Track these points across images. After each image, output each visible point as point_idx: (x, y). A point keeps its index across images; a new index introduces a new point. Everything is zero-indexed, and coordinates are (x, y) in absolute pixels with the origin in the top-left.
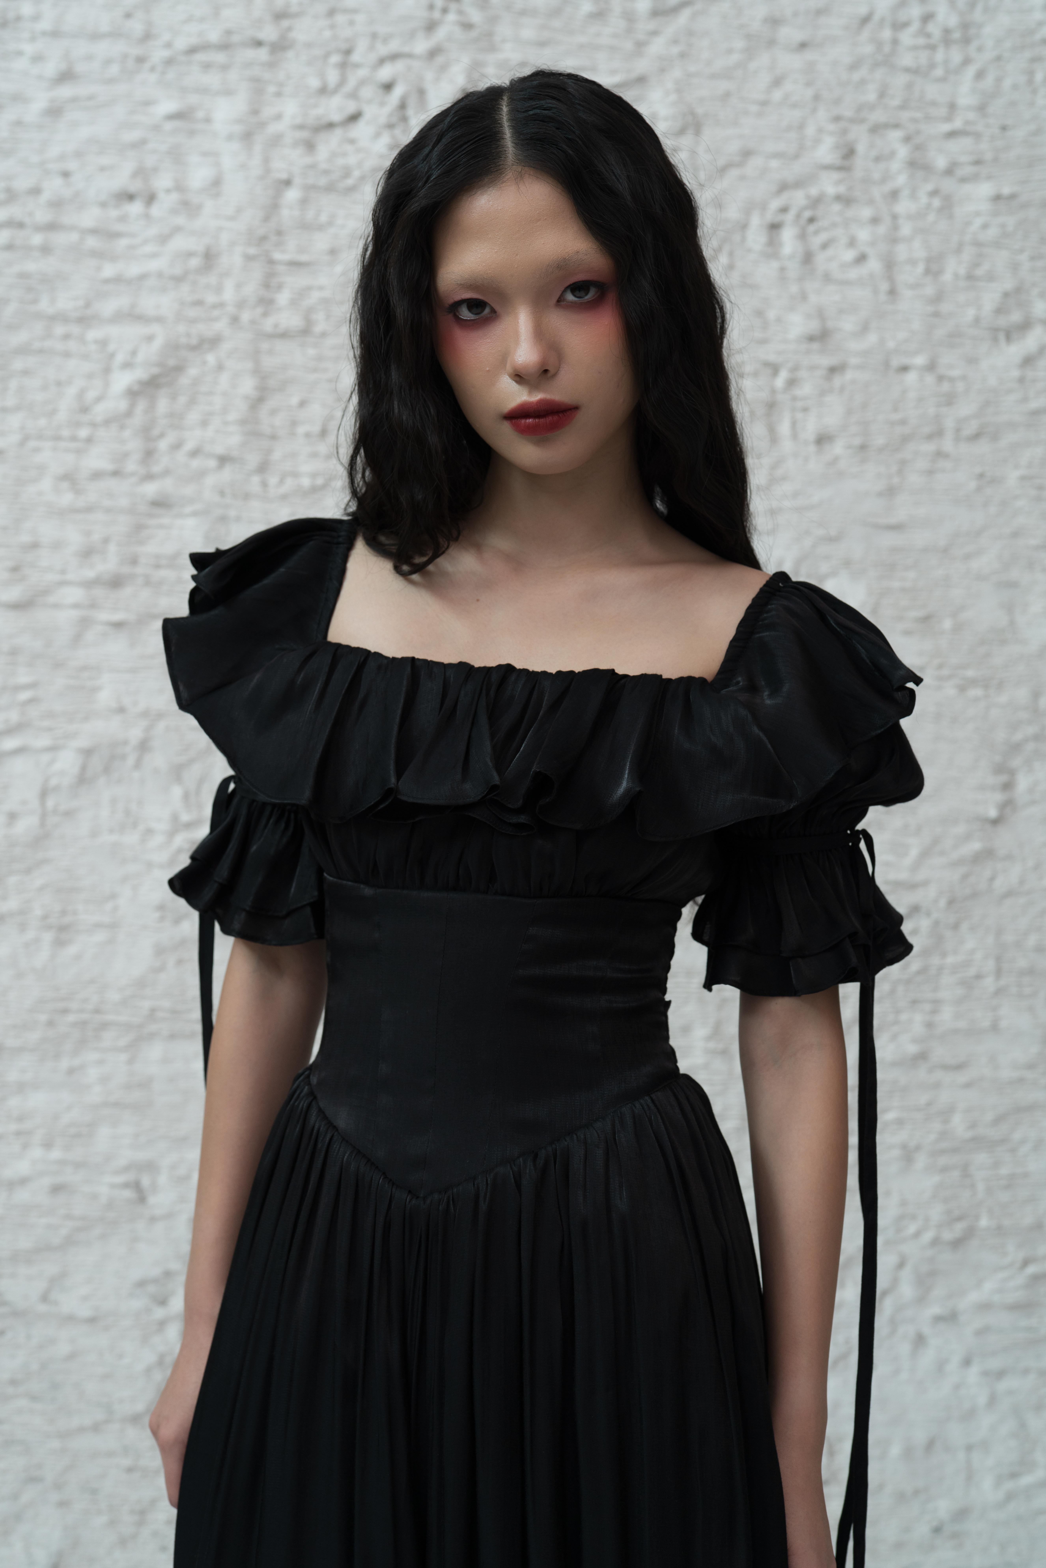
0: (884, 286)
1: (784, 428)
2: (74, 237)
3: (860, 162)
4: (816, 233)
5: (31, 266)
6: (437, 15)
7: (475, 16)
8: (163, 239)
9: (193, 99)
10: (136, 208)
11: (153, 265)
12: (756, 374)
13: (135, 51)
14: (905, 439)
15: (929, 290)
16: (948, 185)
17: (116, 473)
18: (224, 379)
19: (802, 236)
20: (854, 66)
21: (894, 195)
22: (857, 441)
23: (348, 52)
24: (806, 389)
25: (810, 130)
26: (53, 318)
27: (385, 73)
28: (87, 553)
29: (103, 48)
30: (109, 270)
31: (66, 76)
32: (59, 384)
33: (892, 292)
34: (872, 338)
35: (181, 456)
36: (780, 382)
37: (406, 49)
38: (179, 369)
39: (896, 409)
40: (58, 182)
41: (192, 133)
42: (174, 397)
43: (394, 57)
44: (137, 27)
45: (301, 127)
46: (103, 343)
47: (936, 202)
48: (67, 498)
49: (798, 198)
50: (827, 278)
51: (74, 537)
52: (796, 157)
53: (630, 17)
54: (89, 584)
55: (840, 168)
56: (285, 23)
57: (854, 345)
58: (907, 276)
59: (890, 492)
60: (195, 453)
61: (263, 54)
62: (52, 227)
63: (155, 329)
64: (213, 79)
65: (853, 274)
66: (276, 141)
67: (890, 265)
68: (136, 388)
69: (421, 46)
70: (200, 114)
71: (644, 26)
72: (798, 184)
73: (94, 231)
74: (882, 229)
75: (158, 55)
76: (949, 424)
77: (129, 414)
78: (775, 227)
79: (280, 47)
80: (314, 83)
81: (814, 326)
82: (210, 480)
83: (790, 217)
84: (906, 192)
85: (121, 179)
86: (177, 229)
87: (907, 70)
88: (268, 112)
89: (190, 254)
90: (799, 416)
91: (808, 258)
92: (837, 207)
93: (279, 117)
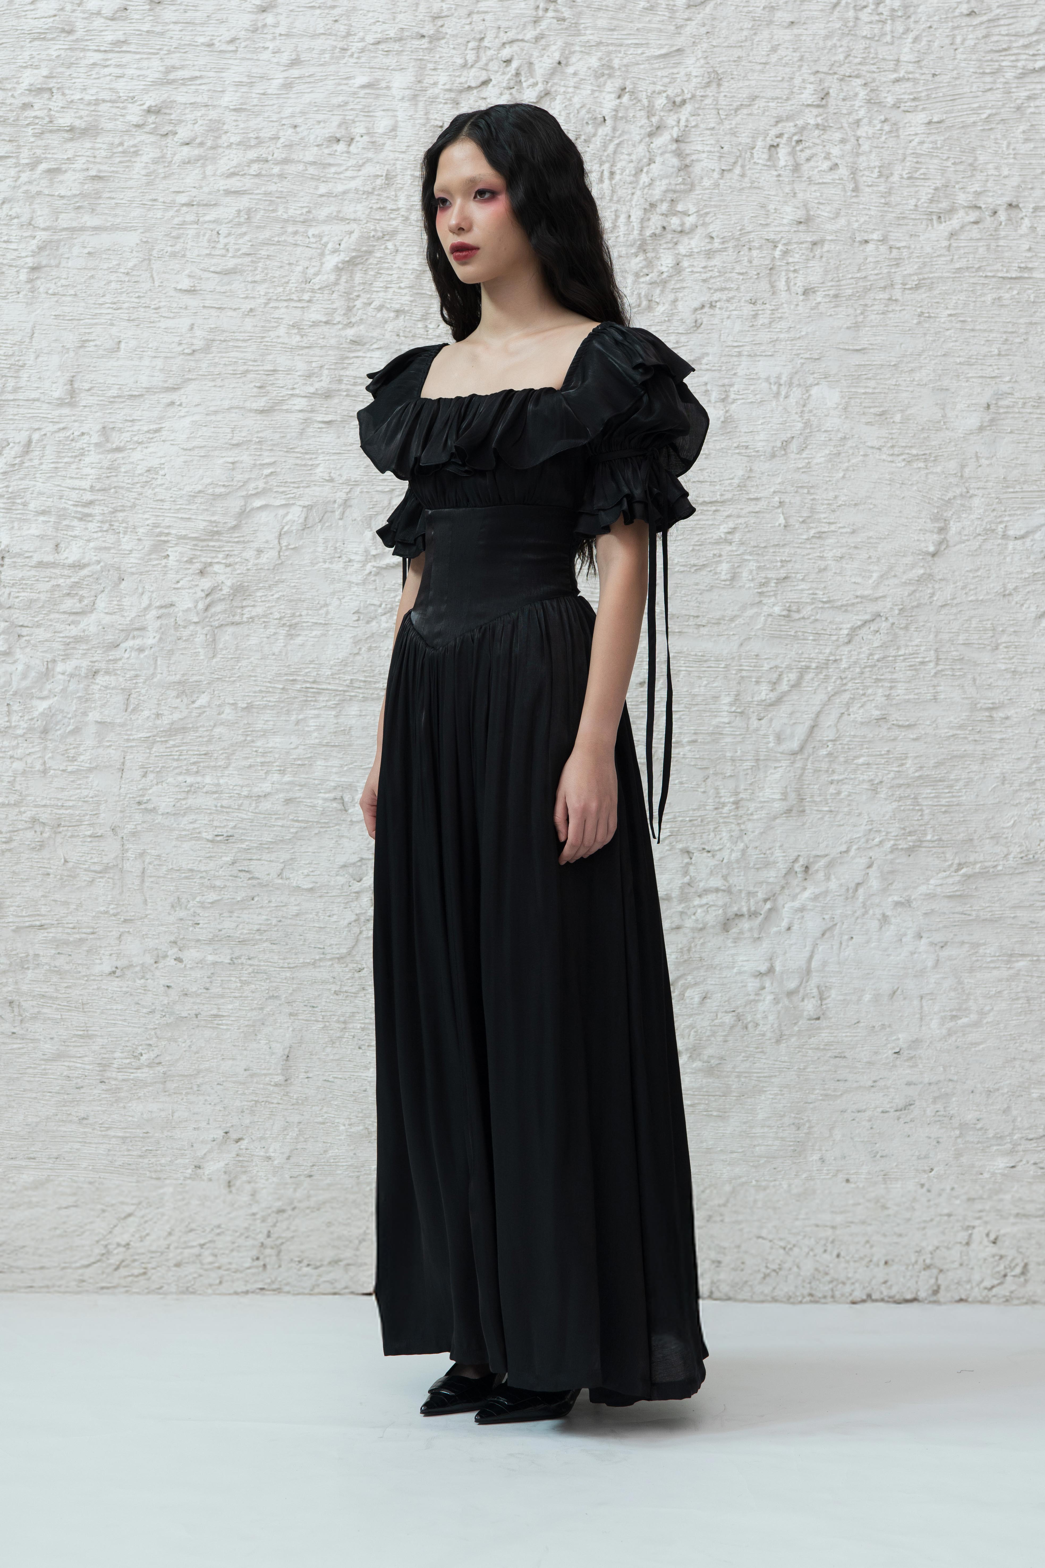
0: (851, 186)
1: (781, 285)
2: (301, 167)
3: (832, 102)
4: (802, 151)
5: (272, 188)
6: (540, 13)
7: (567, 13)
8: (359, 167)
9: (378, 74)
10: (341, 147)
11: (352, 185)
12: (760, 248)
13: (340, 45)
14: (867, 290)
15: (882, 188)
16: (895, 115)
17: (326, 323)
18: (399, 258)
19: (793, 153)
20: (827, 37)
21: (858, 122)
22: (832, 293)
23: (482, 39)
24: (796, 258)
25: (797, 81)
26: (286, 221)
27: (506, 53)
28: (309, 376)
29: (320, 43)
30: (323, 189)
31: (295, 62)
32: (290, 264)
33: (856, 189)
34: (842, 221)
35: (370, 310)
36: (777, 253)
37: (520, 37)
38: (370, 252)
39: (859, 270)
40: (290, 131)
41: (378, 96)
42: (366, 272)
43: (512, 42)
44: (341, 28)
45: (450, 90)
46: (320, 236)
47: (887, 128)
48: (296, 340)
49: (789, 128)
50: (810, 180)
51: (301, 366)
52: (788, 99)
53: (672, 9)
54: (309, 396)
55: (818, 106)
56: (440, 23)
57: (829, 226)
58: (866, 178)
59: (857, 326)
60: (379, 309)
61: (424, 43)
62: (286, 161)
63: (354, 226)
64: (391, 61)
65: (828, 178)
66: (433, 100)
67: (854, 172)
68: (340, 265)
69: (530, 34)
70: (383, 84)
71: (681, 15)
72: (789, 118)
73: (314, 163)
74: (848, 147)
75: (356, 46)
76: (898, 279)
77: (336, 283)
78: (774, 147)
79: (436, 38)
80: (460, 61)
81: (801, 214)
82: (389, 326)
83: (783, 140)
84: (865, 121)
85: (332, 128)
86: (369, 160)
87: (865, 37)
88: (428, 81)
89: (377, 176)
90: (792, 275)
91: (797, 168)
92: (817, 132)
93: (435, 84)
